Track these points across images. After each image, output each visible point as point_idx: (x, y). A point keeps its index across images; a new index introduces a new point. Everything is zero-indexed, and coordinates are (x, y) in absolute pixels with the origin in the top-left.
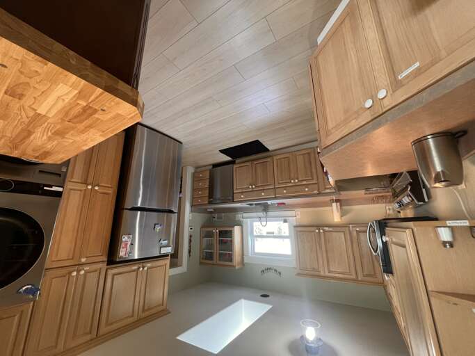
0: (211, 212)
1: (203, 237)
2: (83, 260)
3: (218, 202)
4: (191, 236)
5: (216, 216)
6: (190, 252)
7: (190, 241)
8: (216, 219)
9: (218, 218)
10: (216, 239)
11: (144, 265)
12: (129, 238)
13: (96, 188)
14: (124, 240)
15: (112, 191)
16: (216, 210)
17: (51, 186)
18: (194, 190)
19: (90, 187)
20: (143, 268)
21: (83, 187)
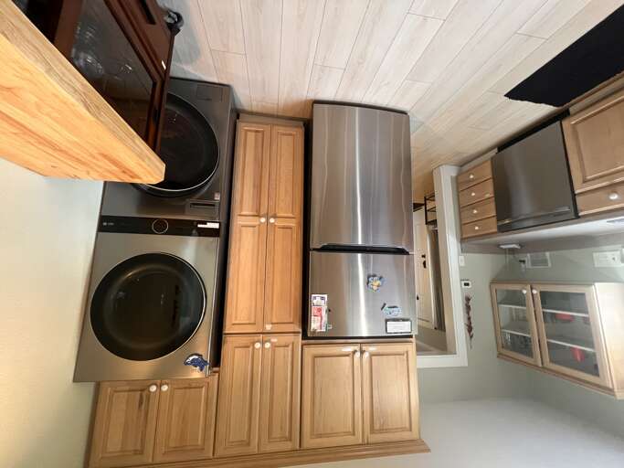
0: (512, 251)
1: (500, 303)
2: (268, 327)
3: (526, 224)
4: (468, 299)
5: (528, 257)
6: (470, 329)
7: (468, 308)
8: (528, 265)
9: (534, 263)
10: (533, 310)
11: (364, 348)
12: (322, 298)
13: (272, 220)
14: (315, 301)
15: (295, 223)
16: (525, 246)
17: (205, 223)
18: (461, 209)
19: (263, 220)
20: (362, 352)
21: (254, 221)
